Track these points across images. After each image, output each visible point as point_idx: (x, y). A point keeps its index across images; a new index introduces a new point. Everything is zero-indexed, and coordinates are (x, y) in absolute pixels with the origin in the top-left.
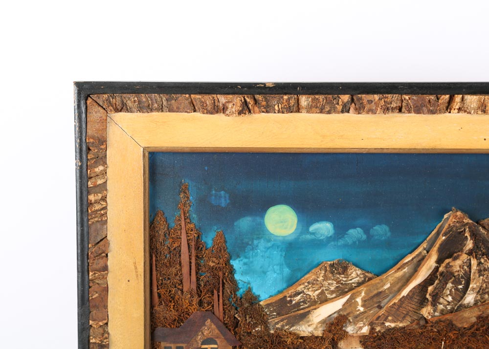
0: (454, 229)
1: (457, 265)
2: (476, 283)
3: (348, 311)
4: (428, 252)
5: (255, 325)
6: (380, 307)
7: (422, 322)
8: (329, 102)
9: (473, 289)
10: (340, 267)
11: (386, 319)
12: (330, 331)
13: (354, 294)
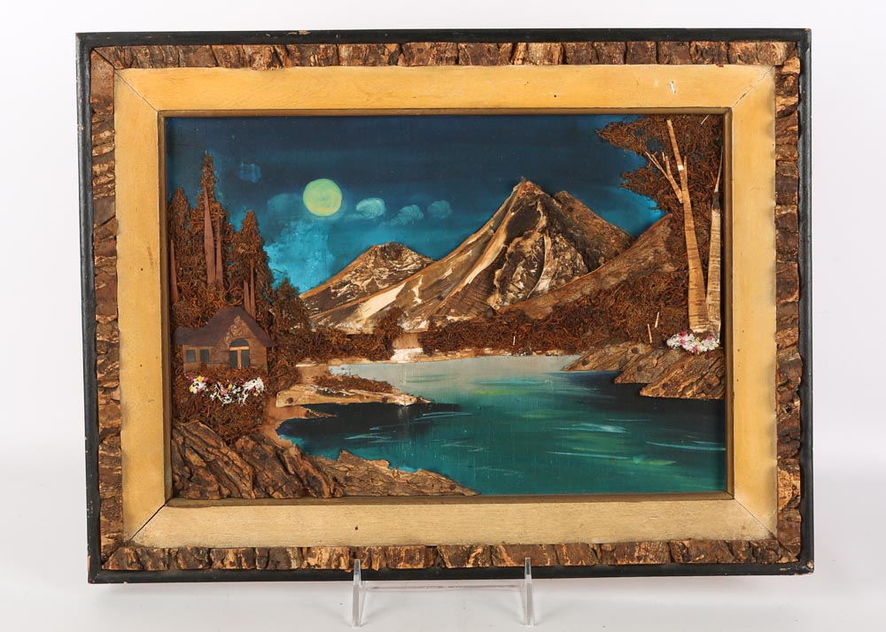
0: (524, 202)
1: (528, 245)
2: (550, 266)
3: (403, 304)
4: (495, 232)
5: (293, 322)
6: (441, 299)
7: (490, 314)
8: (373, 52)
9: (547, 273)
10: (393, 252)
11: (448, 313)
12: (382, 328)
13: (409, 282)
